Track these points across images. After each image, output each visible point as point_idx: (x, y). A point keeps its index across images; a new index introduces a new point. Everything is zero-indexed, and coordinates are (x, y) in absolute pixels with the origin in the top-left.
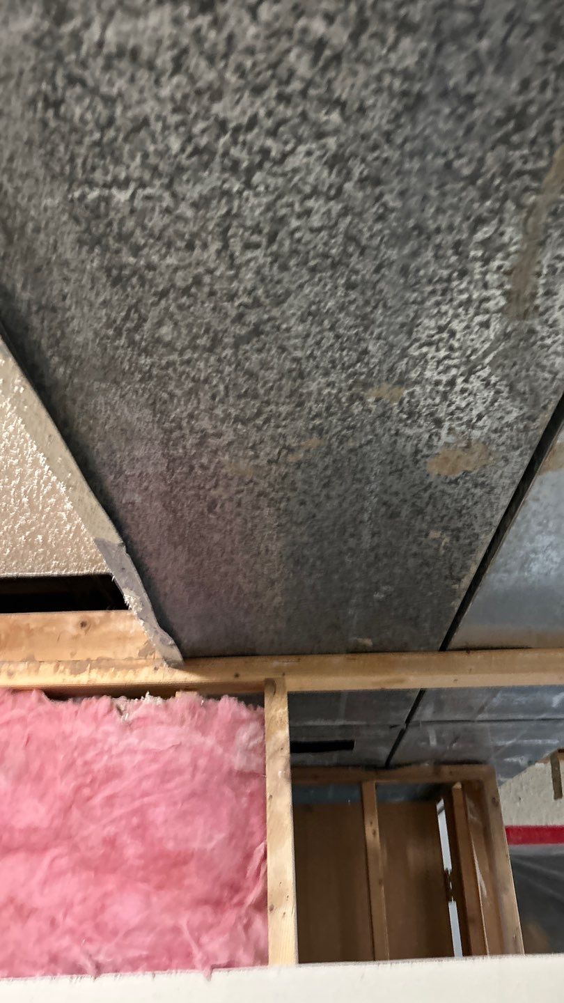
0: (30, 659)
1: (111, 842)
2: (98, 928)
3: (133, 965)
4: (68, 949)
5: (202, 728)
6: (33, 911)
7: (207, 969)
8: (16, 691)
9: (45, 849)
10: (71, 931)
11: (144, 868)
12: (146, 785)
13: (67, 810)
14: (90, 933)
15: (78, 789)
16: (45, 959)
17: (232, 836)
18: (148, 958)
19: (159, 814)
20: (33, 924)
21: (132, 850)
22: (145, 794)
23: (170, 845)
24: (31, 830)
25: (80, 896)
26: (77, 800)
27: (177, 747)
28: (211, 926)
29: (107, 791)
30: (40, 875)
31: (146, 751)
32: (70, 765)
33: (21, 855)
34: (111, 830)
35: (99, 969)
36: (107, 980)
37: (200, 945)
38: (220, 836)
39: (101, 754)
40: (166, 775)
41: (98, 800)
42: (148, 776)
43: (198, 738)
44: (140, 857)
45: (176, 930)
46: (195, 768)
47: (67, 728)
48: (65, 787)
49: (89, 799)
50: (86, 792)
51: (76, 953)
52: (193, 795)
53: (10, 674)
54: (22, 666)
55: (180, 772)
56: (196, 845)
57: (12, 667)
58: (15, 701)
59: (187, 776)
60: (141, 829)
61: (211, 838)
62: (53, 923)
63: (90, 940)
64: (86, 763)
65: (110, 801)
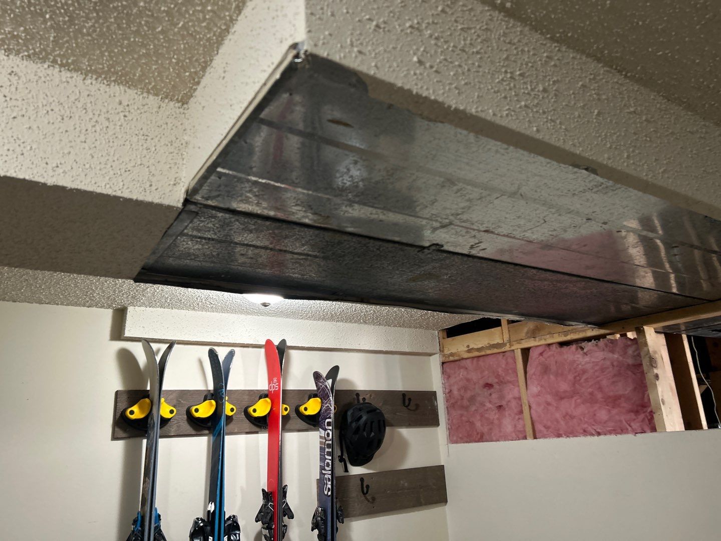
0: (550, 333)
1: (591, 394)
2: (595, 421)
3: (610, 432)
4: (587, 428)
5: (613, 352)
6: (574, 417)
7: (634, 434)
8: (549, 345)
9: (572, 397)
10: (586, 422)
11: (605, 401)
12: (597, 374)
13: (574, 384)
14: (594, 423)
15: (575, 378)
16: (582, 431)
17: (635, 389)
18: (614, 430)
19: (605, 383)
20: (575, 420)
21: (599, 396)
22: (598, 377)
23: (611, 394)
24: (565, 392)
25: (586, 412)
26: (575, 381)
27: (604, 359)
28: (634, 420)
29: (585, 377)
30: (573, 405)
31: (593, 362)
32: (570, 370)
33: (566, 400)
34: (590, 390)
35: (599, 434)
36: (602, 437)
37: (630, 426)
38: (629, 389)
39: (578, 365)
40: (603, 370)
41: (582, 380)
42: (596, 371)
43: (611, 355)
44: (602, 398)
45: (621, 421)
46: (613, 366)
47: (565, 357)
48: (570, 377)
49: (580, 380)
50: (578, 378)
51: (590, 429)
52: (615, 376)
53: (545, 340)
54: (548, 336)
55: (608, 368)
56: (621, 393)
57: (545, 337)
58: (549, 349)
59: (611, 369)
60: (600, 389)
61: (626, 390)
62: (581, 420)
63: (593, 425)
64: (575, 369)
65: (586, 380)
